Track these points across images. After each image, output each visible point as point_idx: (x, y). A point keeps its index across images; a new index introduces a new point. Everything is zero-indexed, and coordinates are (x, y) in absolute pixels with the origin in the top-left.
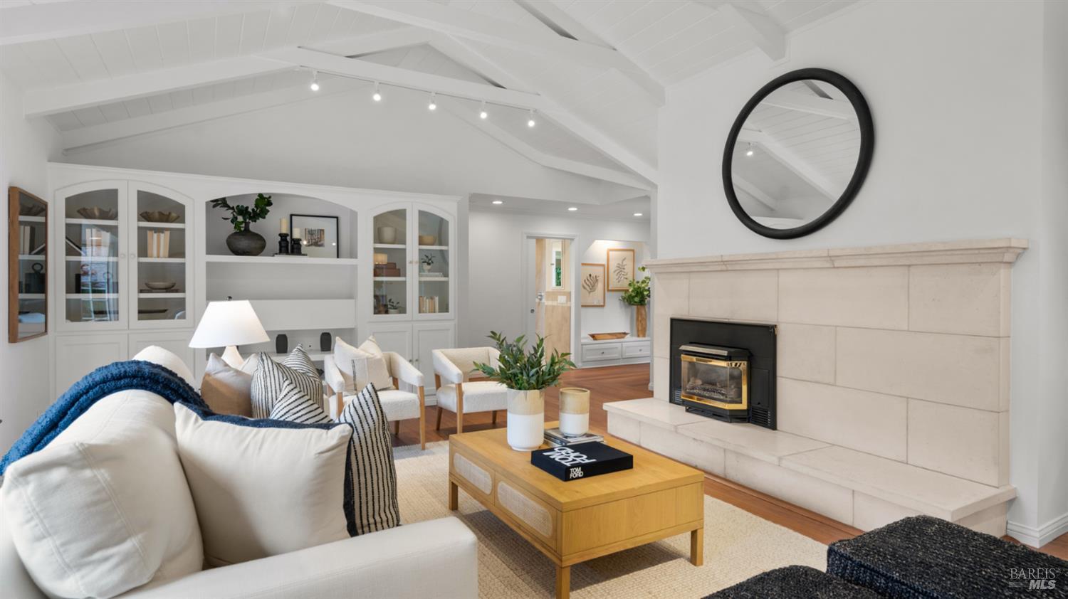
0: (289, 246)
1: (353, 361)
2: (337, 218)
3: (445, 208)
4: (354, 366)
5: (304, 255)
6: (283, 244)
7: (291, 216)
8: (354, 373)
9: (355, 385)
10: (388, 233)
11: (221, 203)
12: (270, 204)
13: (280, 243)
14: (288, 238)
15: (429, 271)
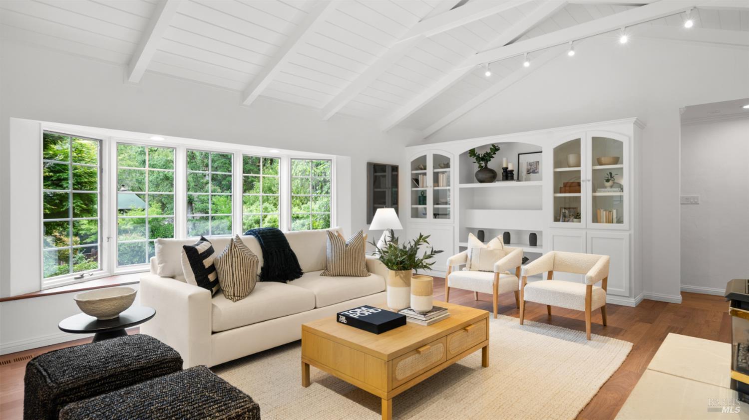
0: (508, 175)
3: (618, 130)
5: (515, 180)
7: (519, 154)
9: (471, 265)
10: (570, 157)
11: (472, 152)
12: (497, 149)
13: (503, 173)
14: (507, 170)
15: (611, 187)
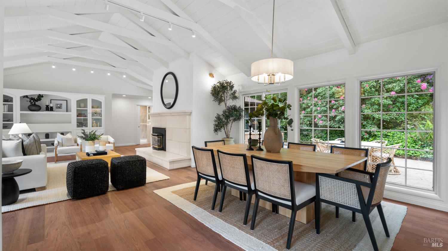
0: (49, 109)
1: (62, 139)
2: (67, 101)
3: (100, 98)
4: (62, 140)
5: (54, 111)
6: (47, 108)
7: (51, 100)
8: (62, 142)
10: (82, 105)
12: (42, 97)
14: (49, 107)
15: (96, 115)
